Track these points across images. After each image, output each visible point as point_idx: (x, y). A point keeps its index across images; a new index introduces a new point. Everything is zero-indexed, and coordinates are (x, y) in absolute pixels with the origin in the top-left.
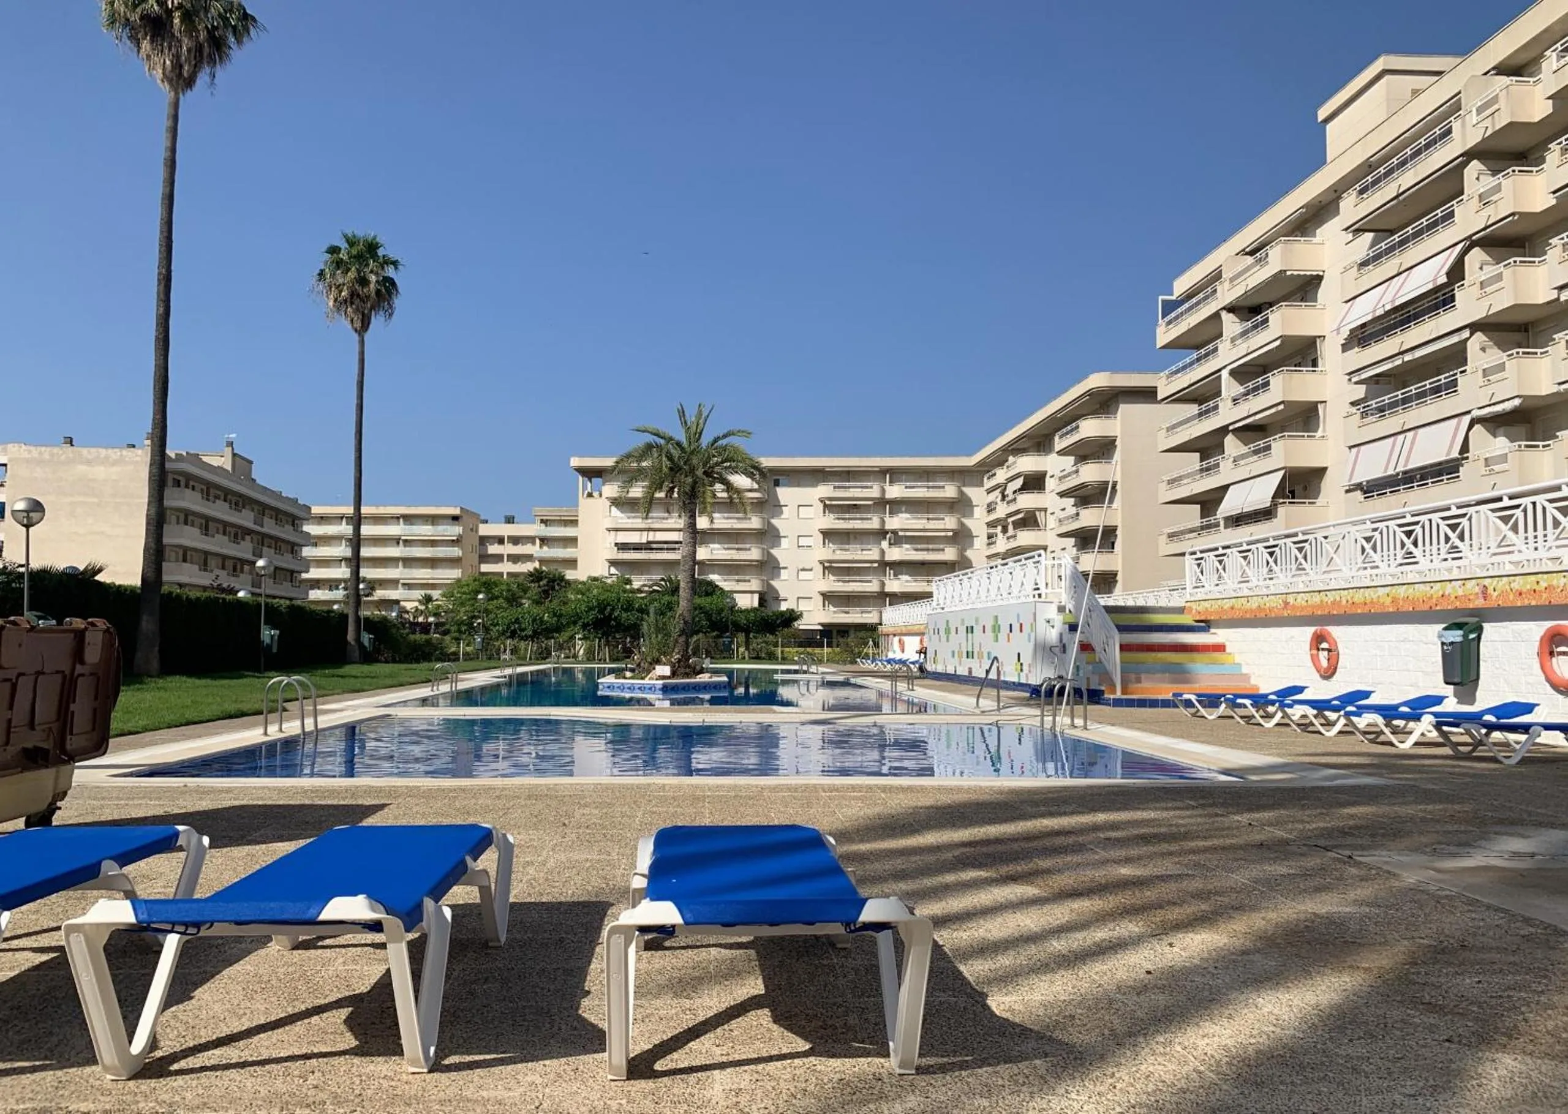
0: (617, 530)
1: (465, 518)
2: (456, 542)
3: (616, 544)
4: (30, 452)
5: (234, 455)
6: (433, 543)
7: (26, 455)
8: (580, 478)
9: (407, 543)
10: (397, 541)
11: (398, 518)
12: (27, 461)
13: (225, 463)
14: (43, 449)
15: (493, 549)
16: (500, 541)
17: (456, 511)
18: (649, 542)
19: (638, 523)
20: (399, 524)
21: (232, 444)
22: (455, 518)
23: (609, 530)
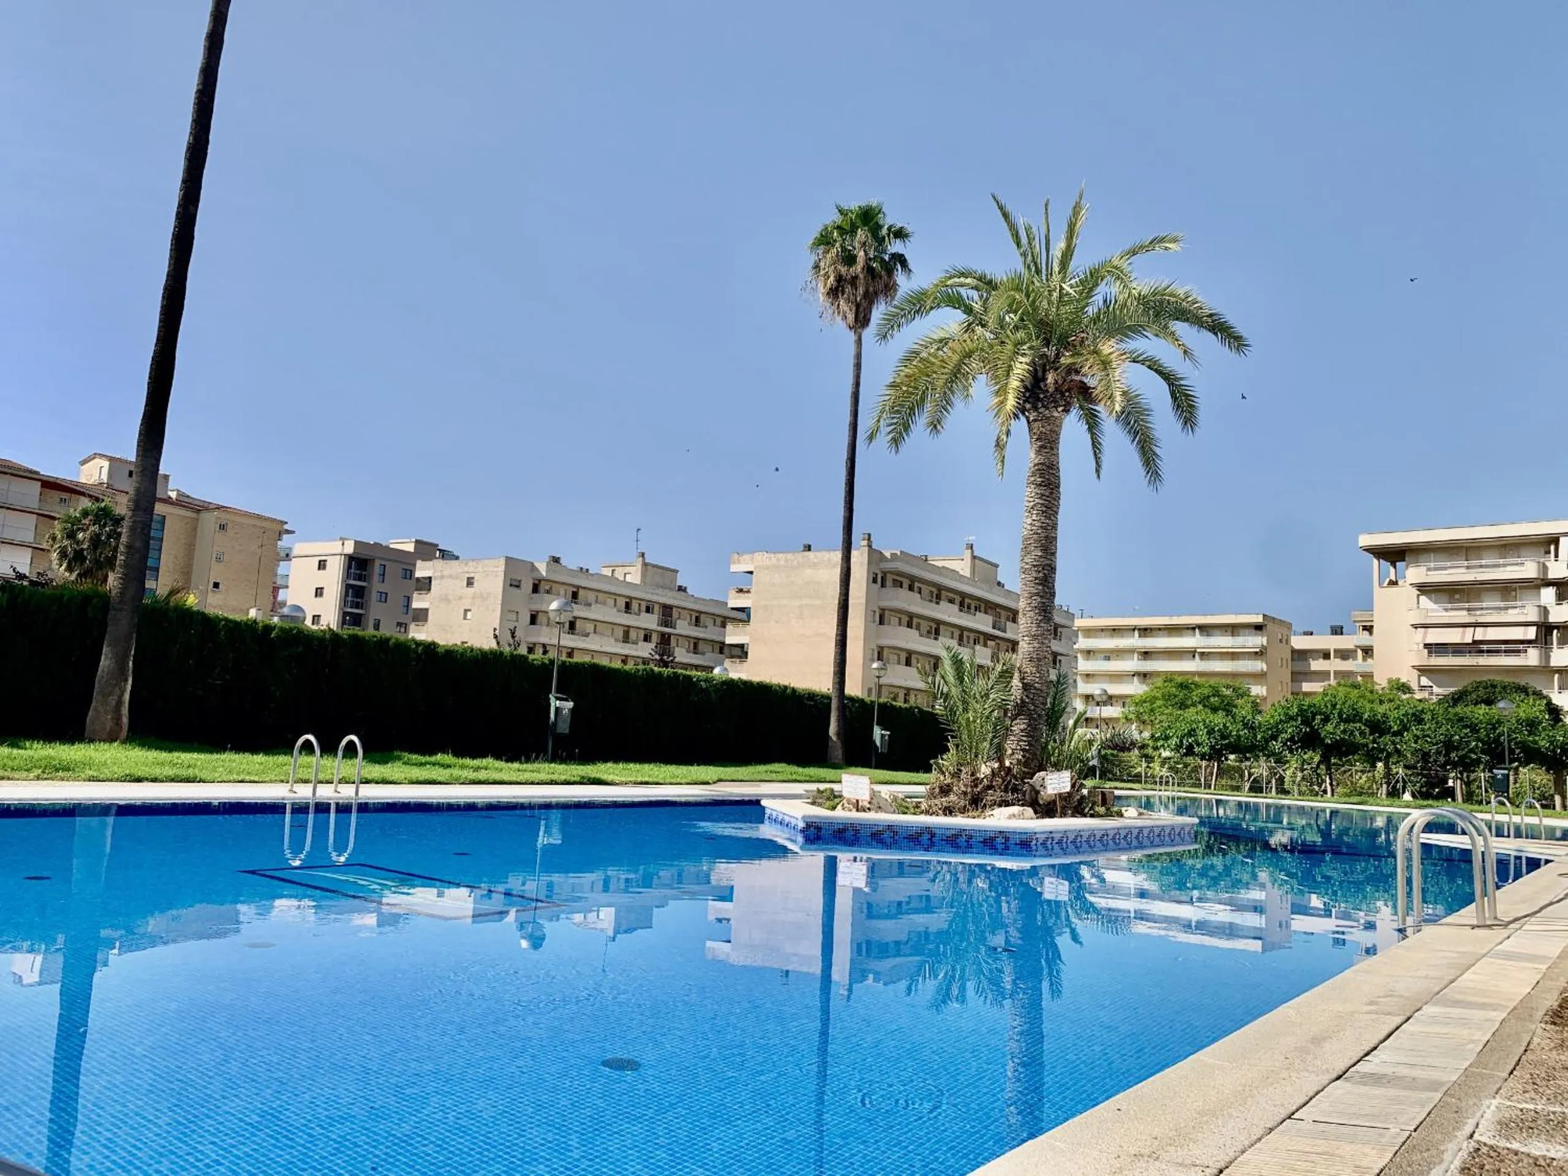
0: (1425, 626)
1: (1270, 626)
2: (1260, 654)
3: (1426, 646)
4: (770, 559)
5: (974, 557)
6: (1233, 656)
7: (768, 563)
8: (1375, 561)
9: (1204, 656)
10: (1192, 653)
11: (1194, 629)
12: (768, 568)
13: (963, 567)
14: (781, 555)
15: (1317, 665)
16: (1326, 655)
17: (1259, 619)
18: (1475, 642)
19: (1462, 616)
20: (1194, 635)
21: (971, 547)
22: (1258, 628)
23: (1415, 626)
